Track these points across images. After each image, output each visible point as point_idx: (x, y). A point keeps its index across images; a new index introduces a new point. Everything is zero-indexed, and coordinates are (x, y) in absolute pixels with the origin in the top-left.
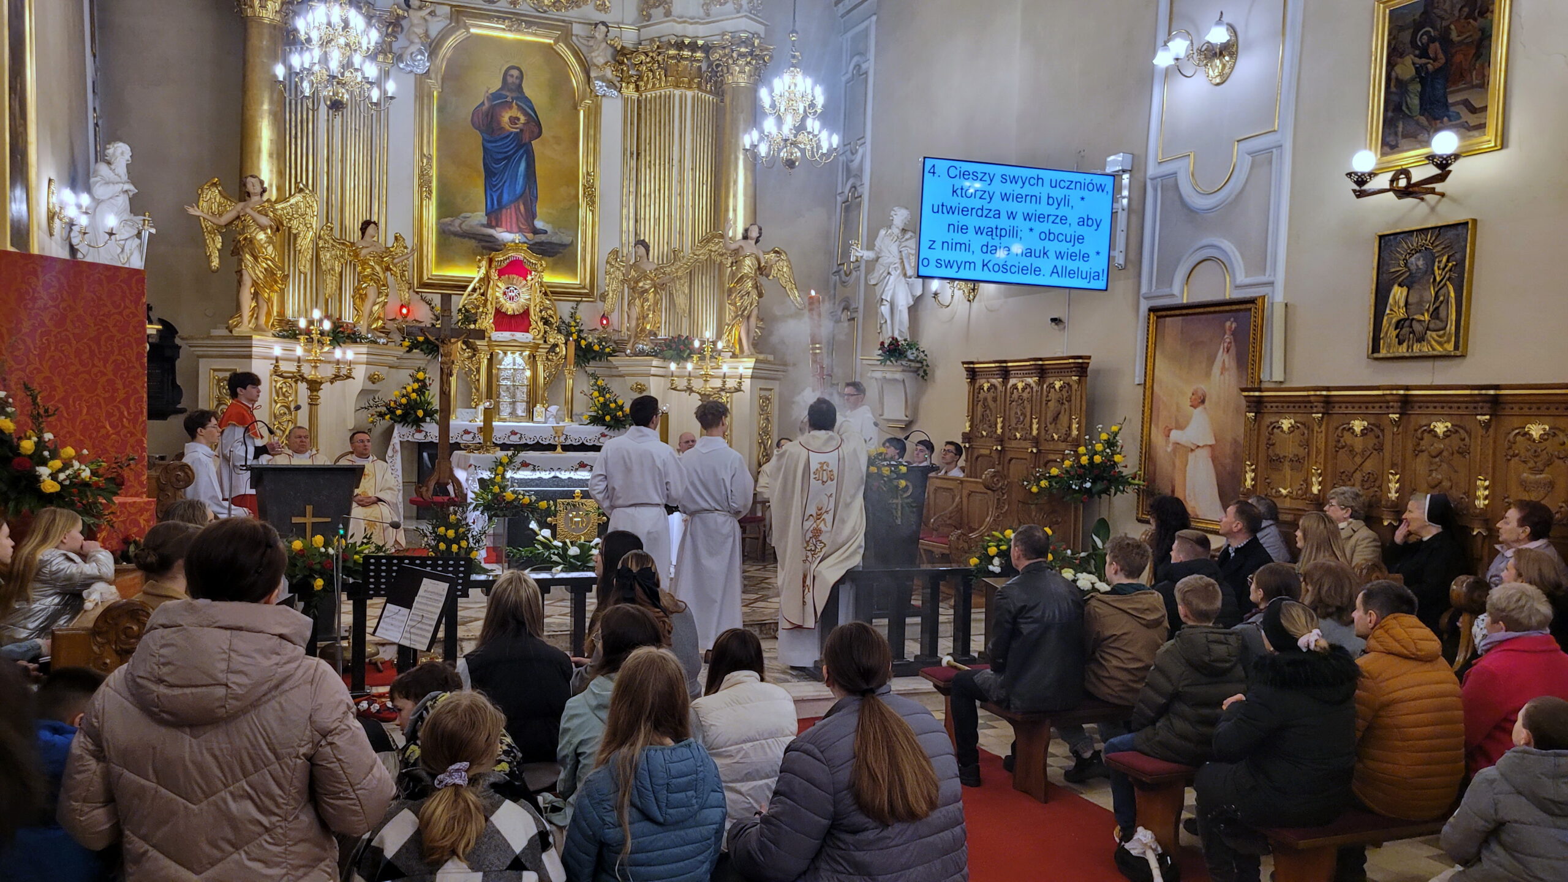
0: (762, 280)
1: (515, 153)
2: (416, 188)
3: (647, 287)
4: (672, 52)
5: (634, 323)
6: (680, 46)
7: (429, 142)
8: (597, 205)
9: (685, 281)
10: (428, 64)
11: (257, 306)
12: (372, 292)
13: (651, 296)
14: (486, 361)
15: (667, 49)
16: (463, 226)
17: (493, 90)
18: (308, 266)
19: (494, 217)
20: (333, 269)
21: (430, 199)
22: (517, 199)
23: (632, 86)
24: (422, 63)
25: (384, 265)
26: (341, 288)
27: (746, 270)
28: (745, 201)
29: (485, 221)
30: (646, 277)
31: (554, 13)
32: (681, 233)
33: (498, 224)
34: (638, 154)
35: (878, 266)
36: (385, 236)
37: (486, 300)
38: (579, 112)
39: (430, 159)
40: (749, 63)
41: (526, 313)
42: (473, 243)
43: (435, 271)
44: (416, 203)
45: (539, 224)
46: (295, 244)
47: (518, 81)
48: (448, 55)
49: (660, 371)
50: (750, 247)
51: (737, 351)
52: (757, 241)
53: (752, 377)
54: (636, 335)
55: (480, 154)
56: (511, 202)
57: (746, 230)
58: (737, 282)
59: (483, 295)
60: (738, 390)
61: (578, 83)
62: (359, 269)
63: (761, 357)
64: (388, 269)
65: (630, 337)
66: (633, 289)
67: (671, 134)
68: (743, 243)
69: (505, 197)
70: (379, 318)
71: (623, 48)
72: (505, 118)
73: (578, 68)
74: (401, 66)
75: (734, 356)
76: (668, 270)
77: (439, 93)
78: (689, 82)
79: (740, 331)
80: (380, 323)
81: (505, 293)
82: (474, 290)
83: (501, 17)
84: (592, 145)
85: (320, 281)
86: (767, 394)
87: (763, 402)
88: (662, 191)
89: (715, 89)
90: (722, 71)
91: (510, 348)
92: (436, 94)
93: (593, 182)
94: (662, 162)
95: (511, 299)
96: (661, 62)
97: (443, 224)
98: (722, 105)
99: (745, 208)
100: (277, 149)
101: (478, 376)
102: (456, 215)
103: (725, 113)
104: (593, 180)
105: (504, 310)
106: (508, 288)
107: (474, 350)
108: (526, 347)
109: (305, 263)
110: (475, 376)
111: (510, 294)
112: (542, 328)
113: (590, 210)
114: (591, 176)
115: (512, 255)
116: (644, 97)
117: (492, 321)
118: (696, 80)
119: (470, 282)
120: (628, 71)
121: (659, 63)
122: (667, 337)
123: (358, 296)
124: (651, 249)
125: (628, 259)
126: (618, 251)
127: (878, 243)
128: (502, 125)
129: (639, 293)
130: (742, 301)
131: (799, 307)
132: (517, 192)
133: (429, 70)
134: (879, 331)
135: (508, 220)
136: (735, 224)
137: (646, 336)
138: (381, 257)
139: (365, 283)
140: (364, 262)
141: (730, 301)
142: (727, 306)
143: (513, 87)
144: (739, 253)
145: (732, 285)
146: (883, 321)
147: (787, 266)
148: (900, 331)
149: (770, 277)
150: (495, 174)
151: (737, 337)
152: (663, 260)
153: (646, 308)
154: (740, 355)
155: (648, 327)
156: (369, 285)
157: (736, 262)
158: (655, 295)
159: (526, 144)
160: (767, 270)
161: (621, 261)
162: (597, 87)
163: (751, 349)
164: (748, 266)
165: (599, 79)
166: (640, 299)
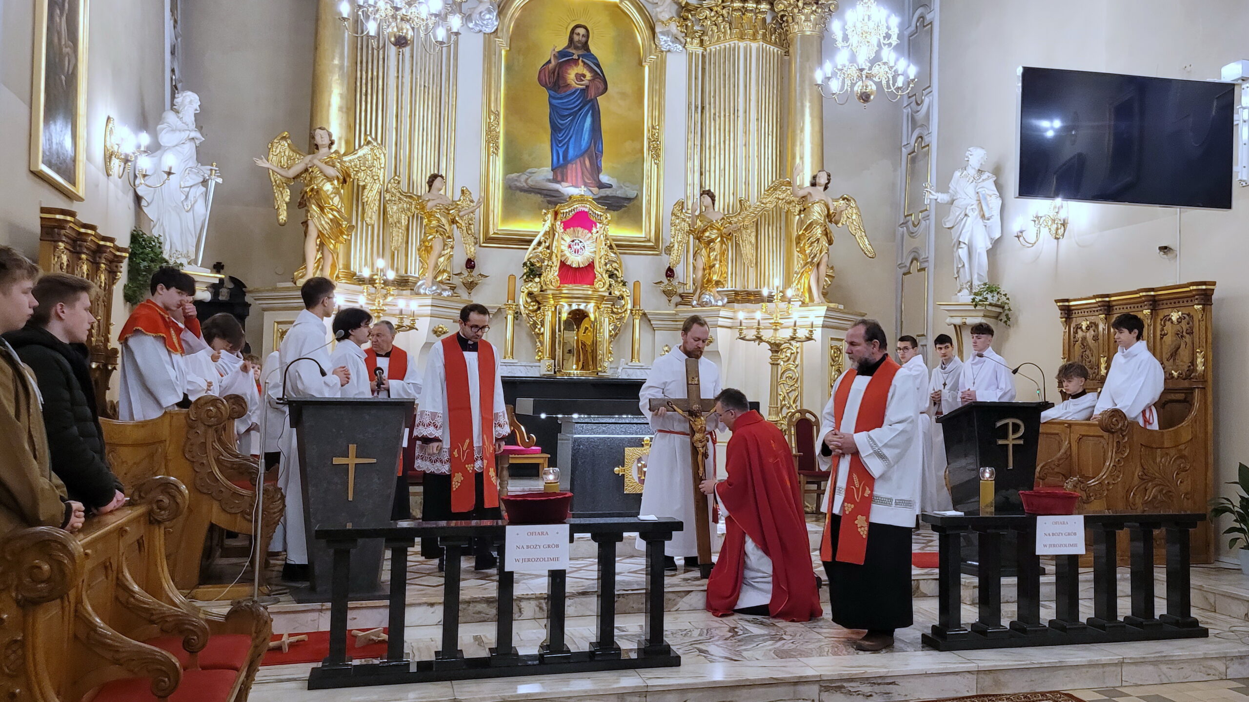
0: (832, 227)
1: (580, 109)
2: (484, 144)
3: (713, 237)
4: (736, 5)
5: (700, 273)
7: (496, 99)
8: (661, 159)
9: (752, 231)
10: (496, 23)
11: (323, 258)
12: (437, 245)
13: (717, 245)
14: (550, 313)
16: (529, 182)
17: (560, 48)
18: (375, 217)
19: (559, 170)
20: (399, 222)
21: (497, 154)
22: (582, 154)
23: (696, 41)
24: (491, 22)
25: (450, 217)
26: (407, 242)
27: (816, 216)
28: (812, 148)
29: (550, 176)
30: (712, 227)
32: (747, 183)
33: (563, 179)
34: (703, 109)
35: (953, 208)
36: (450, 191)
37: (551, 254)
38: (644, 67)
39: (497, 115)
40: (813, 12)
41: (591, 266)
42: (538, 198)
43: (500, 226)
44: (484, 159)
45: (604, 179)
46: (362, 196)
47: (584, 39)
48: (517, 15)
49: (728, 323)
50: (818, 193)
51: (807, 300)
52: (826, 188)
53: (823, 326)
54: (702, 287)
55: (547, 110)
56: (577, 157)
57: (814, 177)
58: (806, 230)
59: (548, 248)
60: (809, 339)
61: (643, 41)
62: (425, 221)
63: (832, 305)
64: (453, 221)
65: (695, 291)
66: (699, 239)
67: (736, 86)
68: (812, 190)
69: (571, 152)
70: (444, 271)
71: (687, 3)
72: (571, 75)
73: (642, 24)
74: (471, 25)
75: (803, 304)
76: (736, 220)
77: (507, 51)
78: (754, 34)
79: (811, 279)
80: (445, 276)
81: (570, 246)
82: (539, 244)
84: (657, 99)
85: (387, 234)
86: (838, 344)
87: (834, 353)
88: (727, 142)
89: (780, 40)
90: (787, 21)
91: (575, 300)
92: (503, 53)
93: (658, 136)
94: (727, 114)
95: (576, 251)
96: (726, 15)
97: (509, 179)
98: (787, 58)
99: (812, 156)
100: (347, 104)
101: (542, 329)
102: (521, 169)
103: (790, 63)
104: (658, 133)
105: (568, 263)
106: (573, 241)
107: (539, 303)
108: (591, 299)
109: (372, 215)
110: (540, 329)
111: (575, 247)
112: (608, 280)
113: (655, 163)
114: (656, 129)
115: (577, 208)
116: (708, 50)
117: (556, 273)
118: (761, 32)
119: (535, 236)
120: (693, 26)
121: (723, 17)
122: (733, 289)
123: (423, 248)
124: (717, 199)
125: (694, 211)
126: (683, 203)
127: (952, 185)
128: (569, 81)
129: (705, 243)
130: (811, 248)
131: (870, 255)
132: (583, 147)
133: (497, 29)
134: (956, 276)
135: (574, 174)
136: (802, 171)
137: (713, 287)
138: (447, 209)
139: (431, 234)
140: (430, 215)
141: (798, 249)
142: (796, 253)
143: (579, 45)
144: (807, 200)
145: (800, 233)
146: (960, 266)
147: (856, 214)
148: (979, 275)
149: (840, 225)
150: (560, 130)
151: (806, 286)
152: (728, 211)
153: (712, 258)
154: (809, 304)
155: (715, 278)
156: (434, 237)
157: (805, 209)
158: (722, 245)
159: (591, 100)
160: (837, 217)
161: (686, 212)
162: (662, 43)
163: (822, 296)
164: (817, 213)
165: (664, 35)
166: (706, 249)
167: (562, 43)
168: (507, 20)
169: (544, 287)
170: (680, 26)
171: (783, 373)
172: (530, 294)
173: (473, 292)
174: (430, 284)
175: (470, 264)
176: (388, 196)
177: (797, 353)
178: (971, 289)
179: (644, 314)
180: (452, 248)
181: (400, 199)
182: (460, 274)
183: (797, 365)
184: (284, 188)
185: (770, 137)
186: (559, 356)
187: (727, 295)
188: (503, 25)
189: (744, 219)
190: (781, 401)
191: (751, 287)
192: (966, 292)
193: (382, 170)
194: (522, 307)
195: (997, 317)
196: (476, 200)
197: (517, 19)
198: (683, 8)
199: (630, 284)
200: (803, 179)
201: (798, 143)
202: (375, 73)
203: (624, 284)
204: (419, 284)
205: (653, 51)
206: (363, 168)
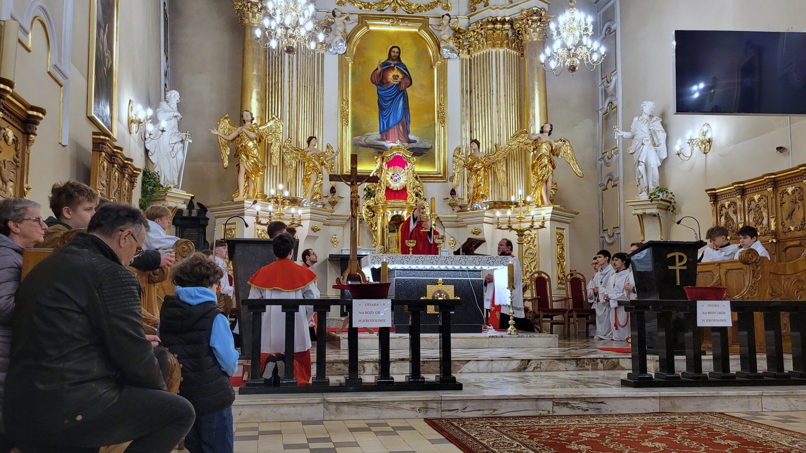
0: (554, 158)
1: (396, 96)
2: (339, 119)
3: (479, 167)
4: (490, 26)
5: (472, 191)
6: (494, 22)
7: (346, 92)
8: (446, 123)
10: (345, 48)
11: (248, 185)
12: (313, 177)
13: (482, 173)
14: (381, 218)
15: (487, 25)
16: (367, 141)
17: (383, 61)
19: (384, 133)
20: (291, 165)
21: (347, 125)
22: (398, 123)
23: (465, 51)
24: (342, 47)
25: (321, 161)
26: (296, 178)
27: (544, 151)
28: (540, 110)
29: (379, 137)
30: (478, 162)
31: (417, 14)
33: (387, 139)
34: (471, 92)
35: (633, 141)
37: (381, 182)
38: (434, 69)
39: (348, 101)
40: (538, 27)
41: (405, 189)
42: (372, 150)
44: (340, 128)
45: (411, 137)
46: (270, 150)
47: (397, 55)
48: (357, 42)
49: (490, 220)
50: (545, 137)
51: (540, 204)
52: (550, 134)
53: (551, 220)
54: (473, 198)
55: (376, 97)
56: (395, 124)
57: (542, 128)
58: (538, 160)
60: (542, 227)
61: (433, 53)
62: (306, 164)
63: (556, 206)
64: (322, 164)
65: (470, 201)
66: (470, 169)
67: (491, 76)
68: (541, 135)
69: (391, 122)
70: (318, 193)
71: (459, 28)
72: (390, 76)
73: (432, 43)
74: (332, 50)
75: (538, 206)
76: (493, 156)
77: (352, 64)
78: (501, 44)
79: (542, 191)
80: (318, 196)
81: (391, 178)
83: (387, 17)
84: (442, 88)
85: (285, 172)
86: (561, 231)
87: (559, 237)
88: (486, 111)
89: (518, 47)
90: (522, 34)
91: (395, 209)
92: (350, 65)
93: (444, 110)
94: (486, 94)
95: (396, 181)
96: (483, 33)
97: (355, 140)
98: (522, 58)
99: (540, 115)
100: (261, 97)
101: (376, 228)
102: (362, 134)
103: (524, 59)
104: (444, 108)
105: (391, 188)
106: (393, 175)
107: (374, 212)
108: (405, 208)
109: (276, 161)
110: (375, 228)
111: (395, 178)
112: (415, 198)
113: (442, 126)
114: (442, 105)
115: (395, 153)
116: (473, 56)
117: (384, 194)
118: (505, 42)
119: (371, 173)
120: (463, 42)
121: (482, 35)
122: (493, 200)
123: (305, 180)
124: (481, 145)
125: (467, 152)
126: (460, 148)
127: (633, 126)
128: (389, 80)
129: (474, 171)
130: (541, 171)
131: (580, 176)
132: (398, 119)
133: (346, 51)
134: (638, 184)
135: (393, 135)
136: (534, 125)
137: (479, 199)
138: (319, 156)
139: (309, 171)
140: (309, 160)
141: (533, 173)
142: (532, 175)
143: (395, 58)
144: (538, 142)
145: (534, 162)
146: (640, 177)
147: (570, 150)
148: (653, 182)
149: (560, 157)
150: (385, 109)
151: (539, 195)
152: (488, 152)
153: (478, 181)
154: (542, 206)
155: (481, 193)
156: (311, 173)
157: (537, 148)
158: (485, 173)
159: (403, 90)
160: (558, 151)
161: (462, 154)
162: (445, 53)
163: (550, 202)
164: (545, 149)
165: (446, 48)
166: (475, 175)
167: (384, 58)
168: (352, 46)
169: (377, 202)
170: (456, 43)
171: (526, 251)
172: (368, 207)
173: (335, 207)
174: (310, 201)
175: (333, 190)
176: (285, 150)
177: (535, 237)
178: (648, 191)
179: (438, 218)
180: (322, 179)
181: (291, 151)
182: (327, 196)
183: (535, 245)
184: (226, 147)
185: (513, 106)
186: (386, 243)
187: (489, 204)
188: (350, 49)
189: (498, 156)
190: (526, 269)
191: (505, 199)
192: (644, 193)
193: (281, 134)
194: (364, 215)
195: (667, 209)
196: (335, 152)
197: (358, 45)
198: (457, 31)
199: (429, 200)
200: (535, 129)
201: (531, 108)
202: (277, 80)
203: (425, 200)
204: (303, 201)
205: (439, 59)
206: (270, 133)
